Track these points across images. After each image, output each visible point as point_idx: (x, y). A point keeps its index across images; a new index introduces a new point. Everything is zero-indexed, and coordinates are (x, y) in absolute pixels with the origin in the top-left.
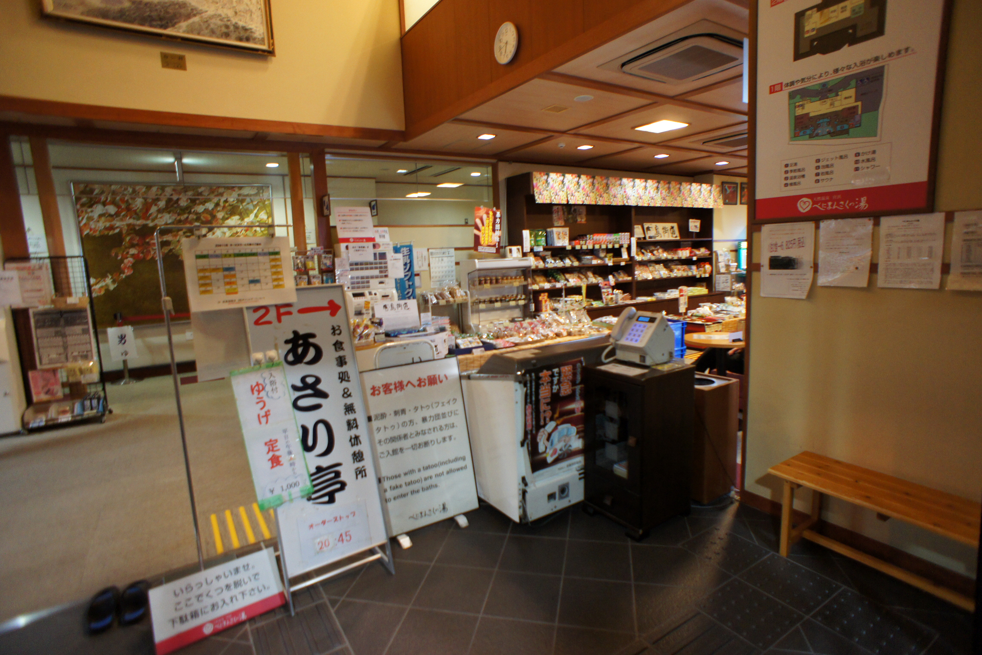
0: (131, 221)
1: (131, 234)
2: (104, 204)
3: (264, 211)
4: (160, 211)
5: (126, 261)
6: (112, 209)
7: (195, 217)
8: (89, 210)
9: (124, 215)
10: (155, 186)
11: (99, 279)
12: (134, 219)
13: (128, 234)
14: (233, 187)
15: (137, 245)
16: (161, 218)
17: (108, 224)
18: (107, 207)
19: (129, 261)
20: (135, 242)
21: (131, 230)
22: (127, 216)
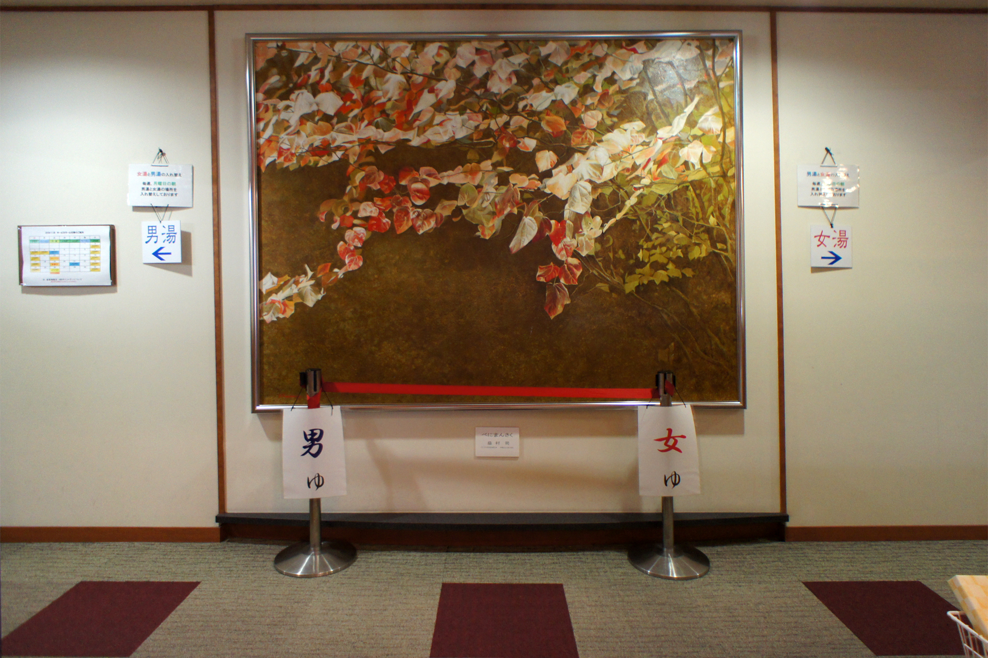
0: (371, 132)
1: (369, 164)
2: (315, 90)
3: (716, 109)
4: (439, 107)
5: (349, 234)
6: (330, 102)
7: (525, 123)
8: (282, 105)
9: (355, 116)
10: (432, 41)
11: (287, 277)
12: (377, 126)
13: (361, 166)
14: (633, 41)
15: (380, 194)
16: (441, 124)
17: (317, 140)
18: (322, 96)
19: (357, 235)
20: (375, 187)
21: (370, 153)
22: (362, 120)
